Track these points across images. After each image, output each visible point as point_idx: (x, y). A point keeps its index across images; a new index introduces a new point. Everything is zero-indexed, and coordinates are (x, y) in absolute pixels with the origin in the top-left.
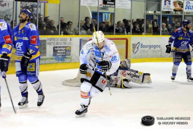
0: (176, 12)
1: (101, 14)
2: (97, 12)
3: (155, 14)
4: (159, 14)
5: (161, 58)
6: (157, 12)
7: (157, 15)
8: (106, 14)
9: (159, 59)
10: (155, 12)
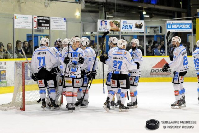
0: (114, 32)
1: (36, 36)
2: (31, 35)
3: (92, 35)
4: (96, 35)
5: (99, 80)
6: (94, 33)
7: (94, 36)
8: (41, 36)
9: (97, 81)
10: (92, 33)
